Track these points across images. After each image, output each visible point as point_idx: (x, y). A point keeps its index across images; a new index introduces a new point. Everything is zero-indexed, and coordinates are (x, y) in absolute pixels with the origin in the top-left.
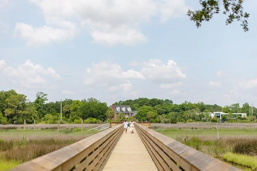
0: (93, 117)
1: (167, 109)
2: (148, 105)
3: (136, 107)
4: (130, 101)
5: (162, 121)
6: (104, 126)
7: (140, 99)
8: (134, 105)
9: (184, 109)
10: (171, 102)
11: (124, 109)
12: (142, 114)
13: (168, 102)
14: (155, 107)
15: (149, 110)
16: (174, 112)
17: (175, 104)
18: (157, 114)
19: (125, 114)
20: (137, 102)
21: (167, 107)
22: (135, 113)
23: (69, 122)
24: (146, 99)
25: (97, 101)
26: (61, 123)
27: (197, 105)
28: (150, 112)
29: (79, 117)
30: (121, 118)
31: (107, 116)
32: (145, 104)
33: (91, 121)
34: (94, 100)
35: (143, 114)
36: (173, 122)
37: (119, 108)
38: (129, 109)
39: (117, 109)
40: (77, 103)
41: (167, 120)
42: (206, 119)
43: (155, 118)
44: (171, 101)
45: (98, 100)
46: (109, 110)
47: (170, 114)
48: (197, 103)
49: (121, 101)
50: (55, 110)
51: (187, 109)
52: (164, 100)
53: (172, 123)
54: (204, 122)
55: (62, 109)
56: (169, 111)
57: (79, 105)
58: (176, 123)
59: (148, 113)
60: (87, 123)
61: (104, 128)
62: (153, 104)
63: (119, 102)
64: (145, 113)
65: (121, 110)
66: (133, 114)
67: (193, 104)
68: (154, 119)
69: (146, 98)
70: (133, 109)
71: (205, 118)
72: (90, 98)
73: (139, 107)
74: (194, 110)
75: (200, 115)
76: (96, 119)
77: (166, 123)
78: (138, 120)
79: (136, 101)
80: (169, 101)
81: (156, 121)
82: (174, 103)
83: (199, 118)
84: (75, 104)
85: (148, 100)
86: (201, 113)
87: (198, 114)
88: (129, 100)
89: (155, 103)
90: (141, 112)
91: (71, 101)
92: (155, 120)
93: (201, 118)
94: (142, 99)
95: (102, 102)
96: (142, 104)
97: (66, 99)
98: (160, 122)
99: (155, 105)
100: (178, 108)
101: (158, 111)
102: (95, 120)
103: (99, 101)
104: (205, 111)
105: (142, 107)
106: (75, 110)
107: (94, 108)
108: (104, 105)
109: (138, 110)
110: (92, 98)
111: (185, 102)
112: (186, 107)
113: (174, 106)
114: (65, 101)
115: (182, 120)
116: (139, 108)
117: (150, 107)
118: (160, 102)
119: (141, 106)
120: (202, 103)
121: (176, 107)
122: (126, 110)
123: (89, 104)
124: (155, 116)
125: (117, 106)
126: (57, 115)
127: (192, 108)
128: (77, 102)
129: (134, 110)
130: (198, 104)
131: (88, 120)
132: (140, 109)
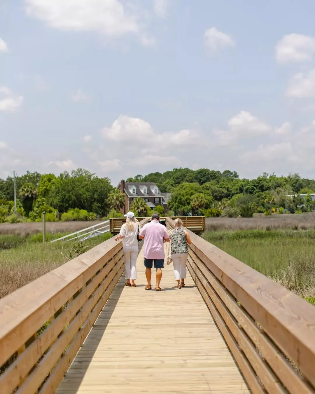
0: (83, 207)
1: (228, 188)
2: (192, 182)
3: (169, 186)
4: (157, 174)
5: (223, 213)
6: (96, 228)
7: (176, 170)
8: (165, 182)
9: (262, 189)
10: (236, 175)
11: (143, 190)
12: (181, 199)
13: (230, 176)
14: (207, 184)
15: (196, 190)
16: (242, 194)
17: (244, 179)
18: (210, 198)
19: (147, 200)
20: (171, 176)
21: (230, 186)
22: (167, 198)
23: (32, 218)
24: (187, 171)
25: (90, 176)
26: (13, 221)
27: (286, 180)
28: (197, 194)
29: (52, 208)
30: (138, 208)
31: (109, 204)
32: (187, 181)
33: (76, 215)
34: (85, 172)
35: (184, 199)
36: (247, 213)
37: (134, 188)
38: (155, 190)
39: (131, 191)
40: (49, 180)
41: (232, 210)
42: (307, 206)
43: (207, 206)
44: (235, 173)
45: (92, 173)
46: (114, 192)
47: (235, 197)
48: (286, 176)
49: (139, 176)
50: (5, 194)
51: (269, 188)
52: (222, 172)
53: (243, 216)
54: (303, 211)
55: (18, 193)
56: (233, 192)
57: (52, 184)
58: (251, 216)
59: (192, 197)
60: (68, 220)
61: (96, 232)
62: (201, 180)
63: (136, 177)
64: (188, 197)
65: (139, 193)
66: (163, 200)
67: (278, 177)
68: (206, 208)
69: (187, 169)
70: (163, 190)
71: (304, 205)
72: (76, 170)
73: (174, 185)
74: (280, 189)
75: (295, 200)
76: (86, 211)
77: (231, 216)
78: (173, 211)
79: (168, 174)
80: (231, 173)
81: (209, 213)
82: (241, 178)
83: (292, 205)
84: (45, 182)
85: (192, 171)
86: (296, 196)
87: (291, 196)
88: (154, 172)
89: (205, 178)
90: (180, 194)
91: (38, 175)
92: (209, 210)
93: (296, 206)
94: (180, 170)
95: (100, 177)
96: (179, 180)
97: (28, 172)
98: (218, 215)
99: (204, 182)
100: (250, 187)
101: (214, 192)
102: (83, 213)
103: (95, 176)
104: (302, 190)
105: (180, 186)
106: (46, 193)
107: (83, 190)
108: (105, 182)
109: (173, 191)
110: (81, 170)
111: (263, 175)
112: (265, 183)
113: (243, 183)
114: (26, 176)
115: (259, 209)
116: (175, 187)
117: (196, 185)
118: (213, 176)
119: (179, 183)
120: (296, 176)
121: (246, 185)
122: (150, 192)
123: (73, 181)
124: (207, 204)
125: (131, 185)
126: (8, 204)
127: (278, 186)
128: (50, 178)
129: (166, 192)
130: (289, 177)
131: (70, 214)
132: (177, 190)
